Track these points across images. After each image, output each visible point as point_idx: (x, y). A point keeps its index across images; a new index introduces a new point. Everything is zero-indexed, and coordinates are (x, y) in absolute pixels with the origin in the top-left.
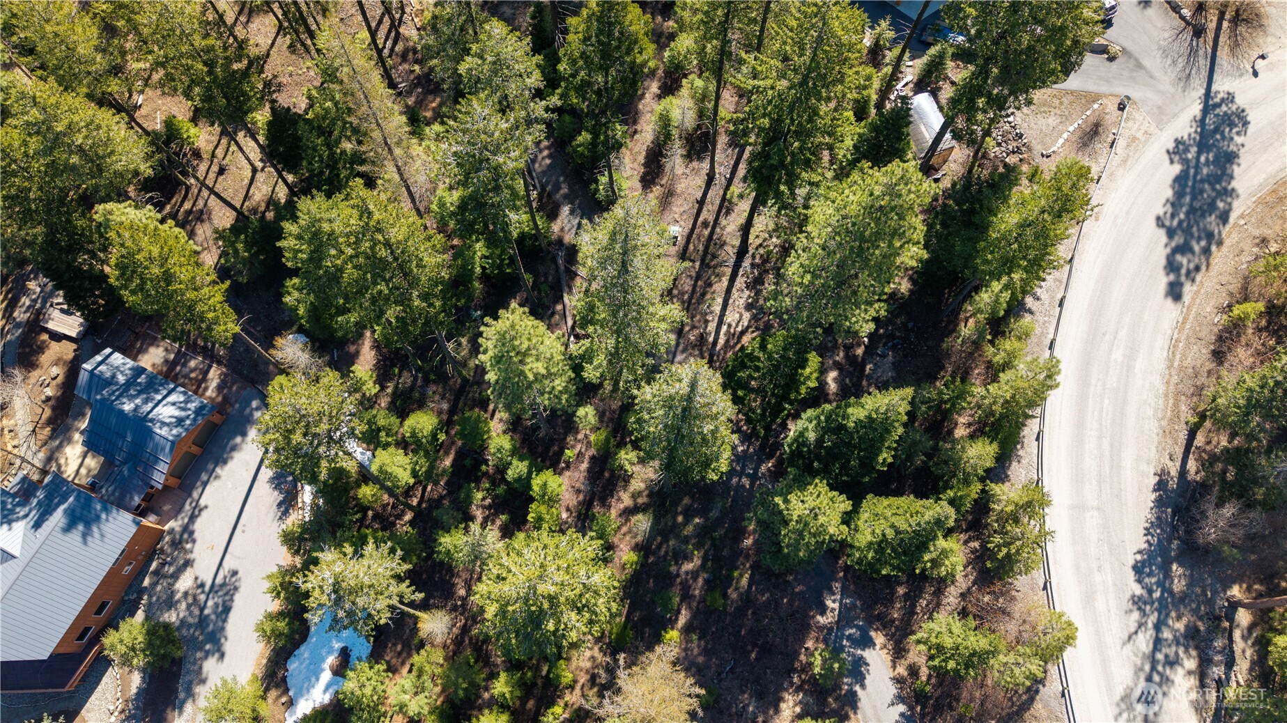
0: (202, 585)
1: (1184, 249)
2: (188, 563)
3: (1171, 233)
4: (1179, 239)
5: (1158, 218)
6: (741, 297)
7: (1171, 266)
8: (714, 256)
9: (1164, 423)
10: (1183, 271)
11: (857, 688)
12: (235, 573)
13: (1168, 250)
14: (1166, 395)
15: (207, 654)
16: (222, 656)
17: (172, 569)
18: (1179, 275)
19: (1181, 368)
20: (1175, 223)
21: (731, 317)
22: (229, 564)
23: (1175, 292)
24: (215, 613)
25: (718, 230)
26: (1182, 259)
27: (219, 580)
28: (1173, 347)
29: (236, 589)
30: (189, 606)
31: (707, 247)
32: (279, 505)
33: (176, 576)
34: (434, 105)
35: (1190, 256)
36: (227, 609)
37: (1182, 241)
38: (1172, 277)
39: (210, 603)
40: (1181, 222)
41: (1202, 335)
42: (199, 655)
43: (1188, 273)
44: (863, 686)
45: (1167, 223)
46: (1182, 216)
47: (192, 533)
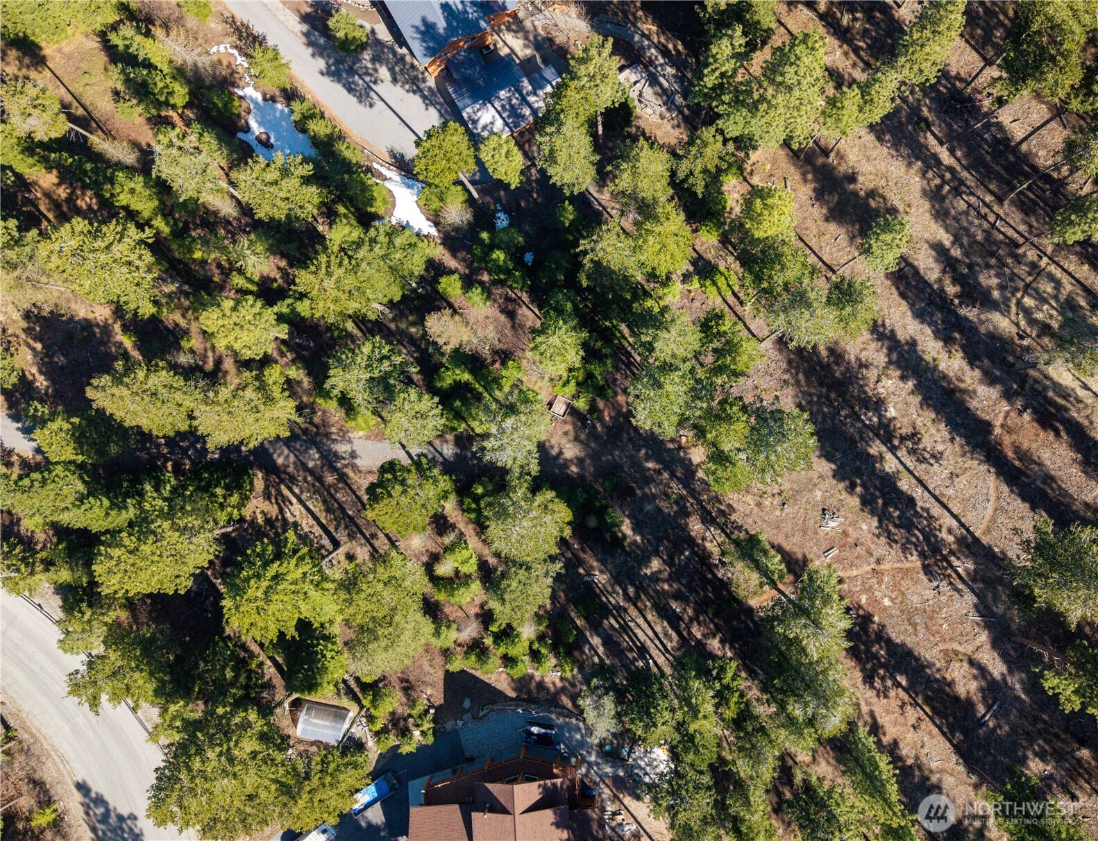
0: (375, 82)
1: (105, 818)
2: (395, 81)
3: (121, 818)
4: (113, 820)
5: (135, 818)
6: (307, 524)
7: (100, 800)
8: (346, 527)
9: (24, 715)
10: (92, 805)
11: (20, 425)
12: (371, 106)
13: (111, 807)
14: (38, 730)
15: (329, 66)
16: (322, 74)
17: (397, 69)
18: (91, 800)
19: (49, 756)
20: (125, 826)
21: (297, 508)
22: (379, 104)
23: (82, 788)
24: (353, 82)
25: (363, 541)
26: (100, 811)
27: (372, 94)
28: (63, 760)
29: (360, 102)
30: (366, 68)
31: (356, 525)
32: (402, 156)
33: (391, 70)
34: (606, 413)
35: (99, 818)
36: (350, 90)
37: (111, 821)
38: (93, 795)
39: (361, 82)
40: (123, 830)
41: (59, 787)
42: (331, 61)
43: (88, 807)
44: (18, 429)
45: (129, 822)
46: (126, 835)
47: (414, 92)
